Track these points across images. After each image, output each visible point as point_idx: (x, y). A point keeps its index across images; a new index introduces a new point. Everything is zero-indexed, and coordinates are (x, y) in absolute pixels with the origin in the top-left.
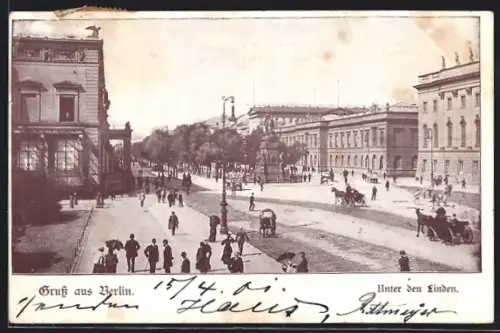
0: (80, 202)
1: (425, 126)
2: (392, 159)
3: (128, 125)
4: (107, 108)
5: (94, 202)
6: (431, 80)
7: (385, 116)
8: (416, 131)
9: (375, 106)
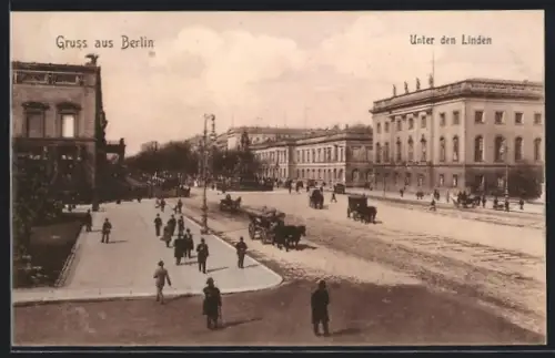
0: (78, 207)
1: (378, 144)
2: (350, 172)
3: (122, 140)
4: (105, 126)
5: (90, 206)
6: (383, 105)
7: (344, 135)
8: (371, 148)
9: (336, 127)
